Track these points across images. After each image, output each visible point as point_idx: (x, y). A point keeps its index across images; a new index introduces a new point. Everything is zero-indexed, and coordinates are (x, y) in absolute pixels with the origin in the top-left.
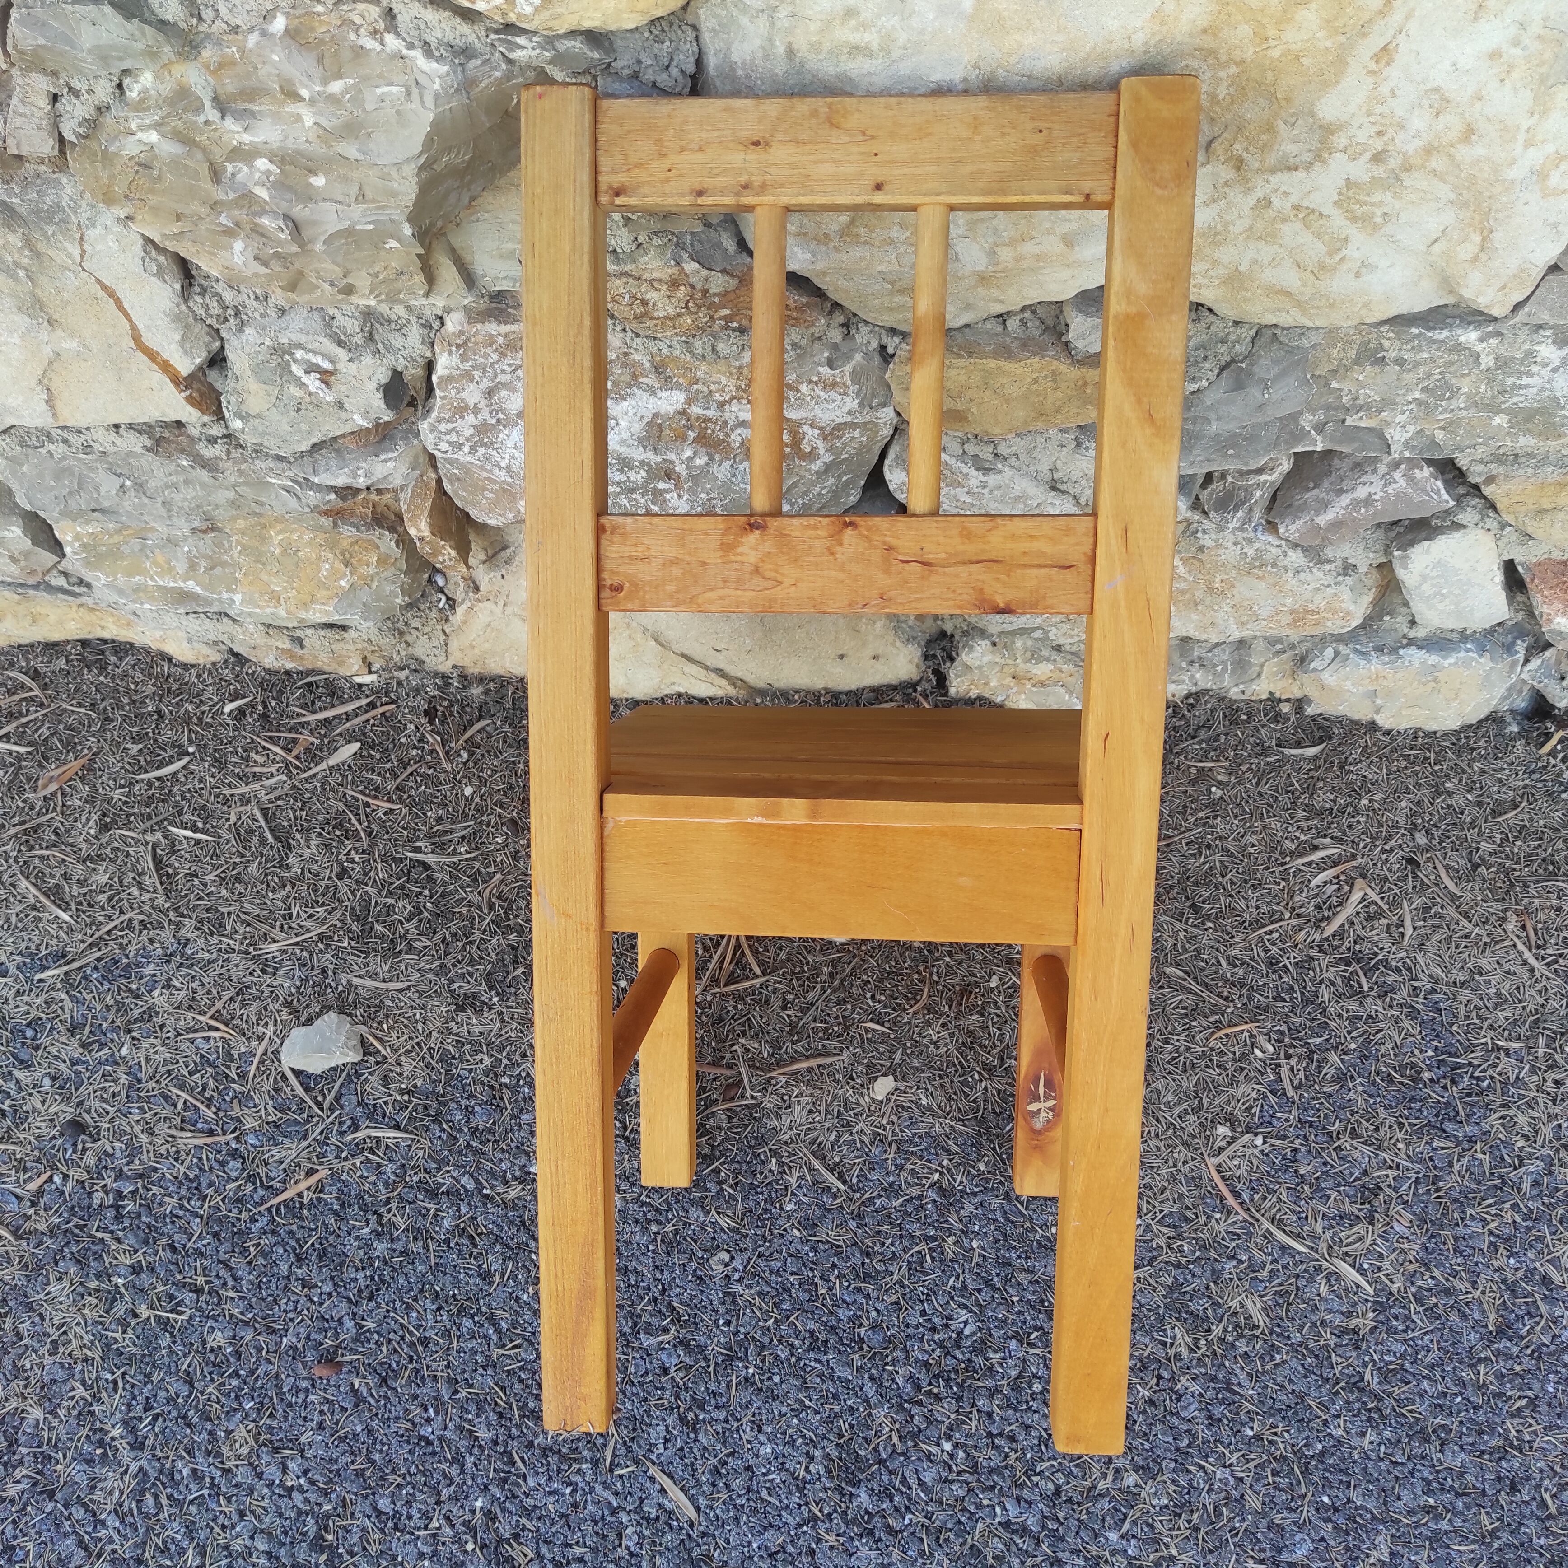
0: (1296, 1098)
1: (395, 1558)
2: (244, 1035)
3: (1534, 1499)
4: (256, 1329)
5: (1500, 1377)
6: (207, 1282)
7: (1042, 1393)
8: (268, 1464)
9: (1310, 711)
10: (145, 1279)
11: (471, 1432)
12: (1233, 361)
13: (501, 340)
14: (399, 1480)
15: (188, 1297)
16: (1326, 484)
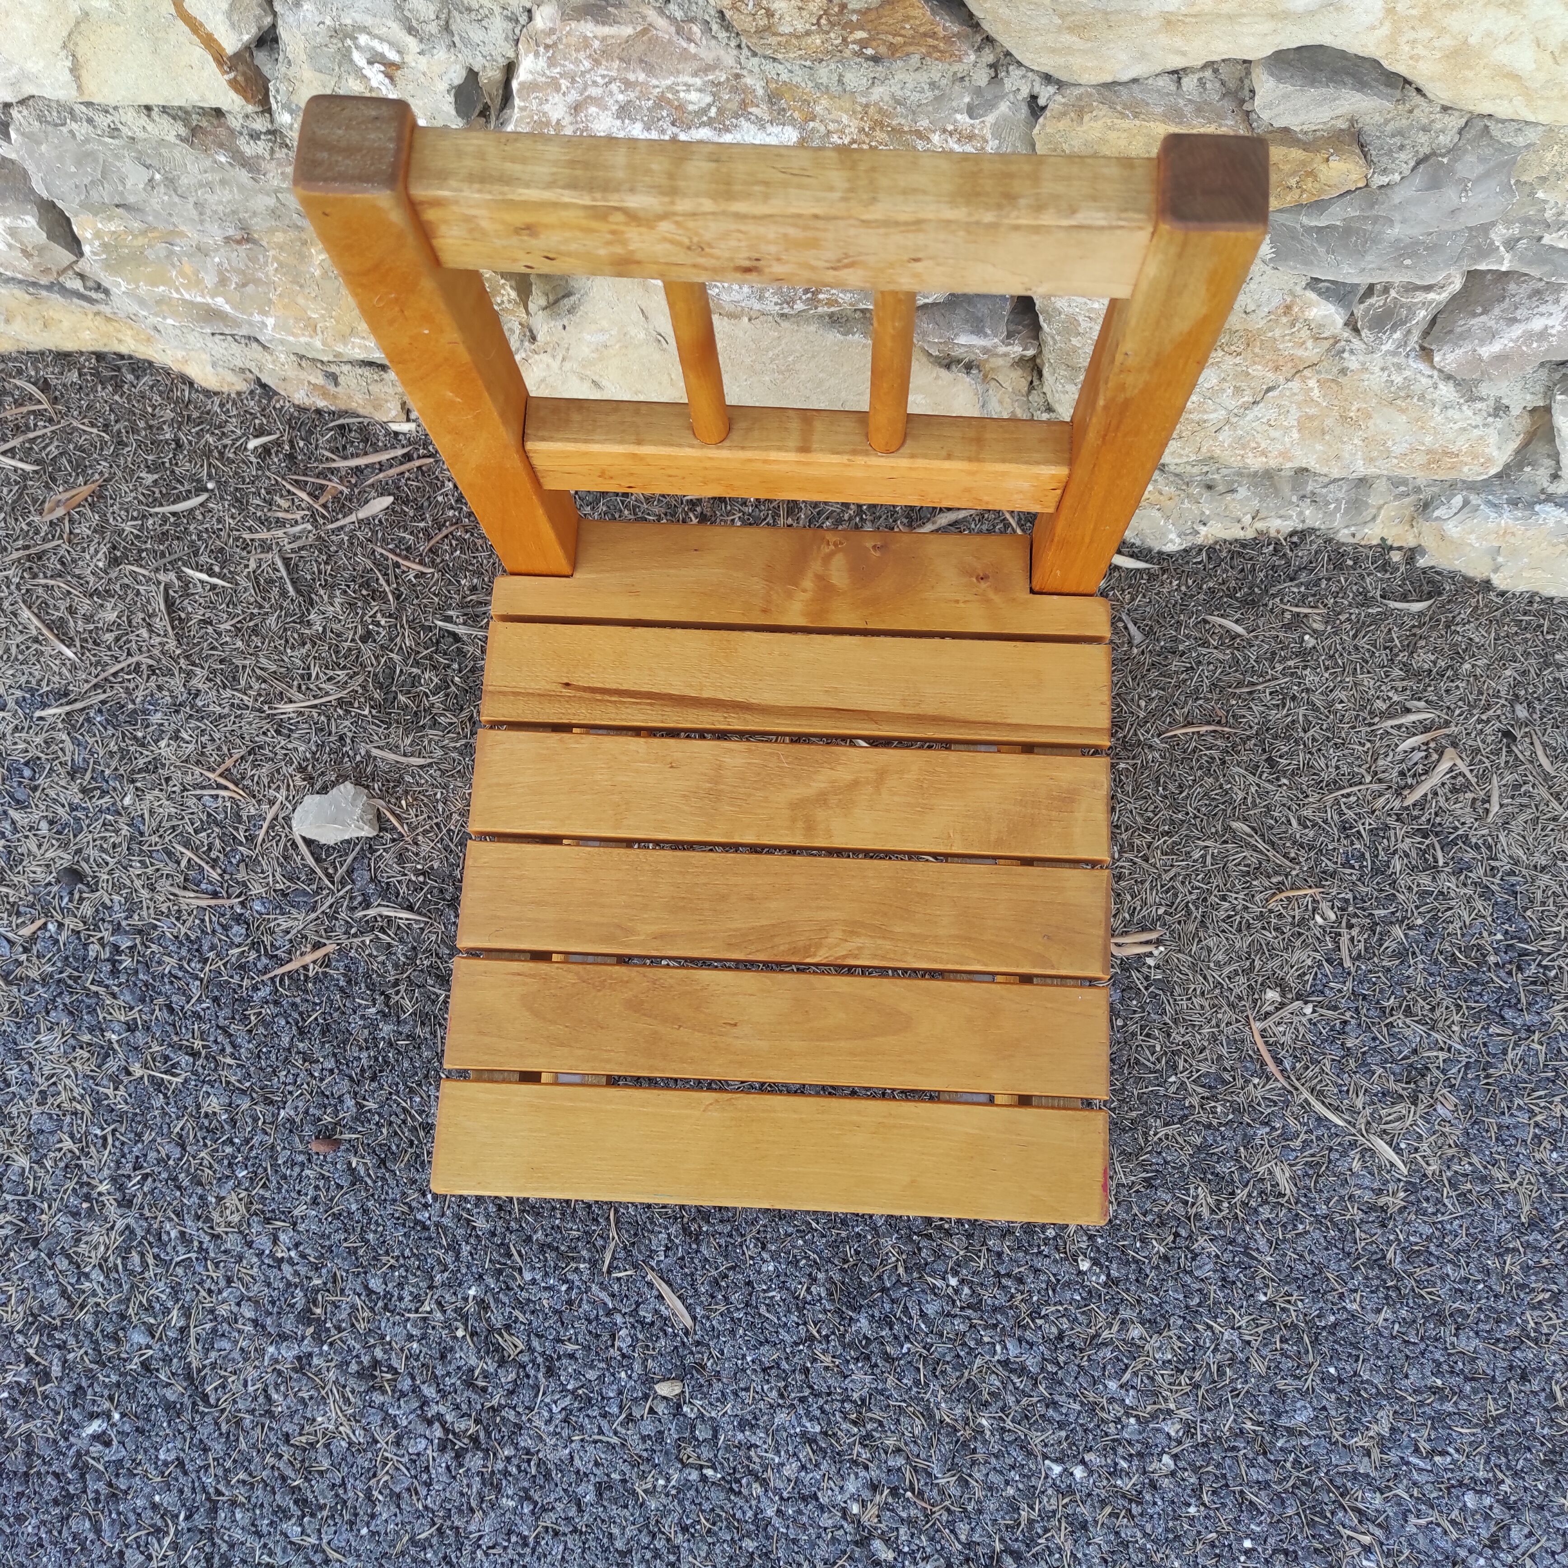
0: (1353, 970)
1: (383, 1337)
2: (254, 797)
3: (1544, 1390)
4: (253, 1099)
5: (1526, 1268)
6: (204, 1047)
7: (1054, 1238)
8: (259, 1234)
9: (1421, 562)
10: (140, 1038)
11: (468, 1221)
12: (1434, 154)
13: (596, 44)
14: (392, 1261)
15: (185, 1060)
16: (1497, 311)
